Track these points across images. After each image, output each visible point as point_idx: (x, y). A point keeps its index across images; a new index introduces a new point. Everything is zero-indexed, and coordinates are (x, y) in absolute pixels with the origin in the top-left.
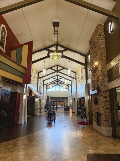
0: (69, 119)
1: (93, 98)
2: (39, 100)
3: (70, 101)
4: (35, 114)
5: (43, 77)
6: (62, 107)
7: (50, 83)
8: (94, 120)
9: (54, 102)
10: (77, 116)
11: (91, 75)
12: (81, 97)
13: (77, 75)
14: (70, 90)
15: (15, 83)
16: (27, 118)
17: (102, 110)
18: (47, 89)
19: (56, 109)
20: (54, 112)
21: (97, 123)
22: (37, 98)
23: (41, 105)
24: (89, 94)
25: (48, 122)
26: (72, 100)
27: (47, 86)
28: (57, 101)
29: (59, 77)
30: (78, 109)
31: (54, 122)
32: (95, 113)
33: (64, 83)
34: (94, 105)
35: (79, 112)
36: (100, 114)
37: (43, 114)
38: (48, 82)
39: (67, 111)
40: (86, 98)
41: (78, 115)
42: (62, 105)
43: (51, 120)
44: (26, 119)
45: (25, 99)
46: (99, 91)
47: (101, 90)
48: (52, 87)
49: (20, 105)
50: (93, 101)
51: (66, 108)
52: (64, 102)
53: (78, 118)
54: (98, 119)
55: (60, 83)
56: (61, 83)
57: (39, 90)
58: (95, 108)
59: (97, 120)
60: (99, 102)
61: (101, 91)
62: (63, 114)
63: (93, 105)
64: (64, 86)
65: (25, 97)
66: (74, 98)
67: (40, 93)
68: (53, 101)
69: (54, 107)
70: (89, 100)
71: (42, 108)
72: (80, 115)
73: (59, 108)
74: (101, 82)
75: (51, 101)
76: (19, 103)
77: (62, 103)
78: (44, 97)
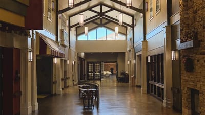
0: (129, 101)
1: (183, 57)
2: (61, 60)
3: (130, 62)
4: (54, 93)
5: (69, 9)
6: (112, 74)
7: (84, 21)
8: (183, 105)
9: (94, 63)
10: (146, 95)
11: (180, 5)
12: (156, 53)
13: (146, 4)
14: (130, 36)
15: (7, 28)
16: (39, 100)
17: (201, 83)
18: (77, 35)
19: (100, 79)
20: (96, 87)
21: (190, 111)
22: (57, 57)
23: (65, 72)
24: (173, 47)
25: (84, 109)
26: (135, 59)
27: (77, 28)
28: (100, 63)
29: (105, 9)
30: (148, 80)
31: (98, 108)
32: (186, 89)
33: (118, 21)
34: (185, 72)
35: (152, 87)
36: (197, 92)
37: (70, 91)
38: (80, 19)
39: (125, 84)
40: (167, 57)
41: (148, 92)
42: (112, 70)
43: (90, 103)
44: (37, 104)
45: (32, 63)
46: (197, 43)
47: (202, 41)
48: (89, 30)
49: (22, 75)
50: (182, 64)
51: (122, 76)
52: (117, 65)
53: (148, 99)
54: (193, 102)
55: (107, 21)
56: (110, 21)
57: (59, 40)
58: (187, 78)
59: (190, 105)
60: (197, 68)
61: (202, 43)
62: (116, 90)
63: (182, 72)
64: (117, 29)
65: (30, 56)
66: (140, 56)
67: (64, 46)
68: (91, 63)
69: (94, 75)
70: (173, 61)
71: (69, 78)
72: (152, 92)
73: (106, 76)
74: (202, 23)
75: (88, 63)
76: (18, 72)
77: (112, 65)
78: (73, 54)
